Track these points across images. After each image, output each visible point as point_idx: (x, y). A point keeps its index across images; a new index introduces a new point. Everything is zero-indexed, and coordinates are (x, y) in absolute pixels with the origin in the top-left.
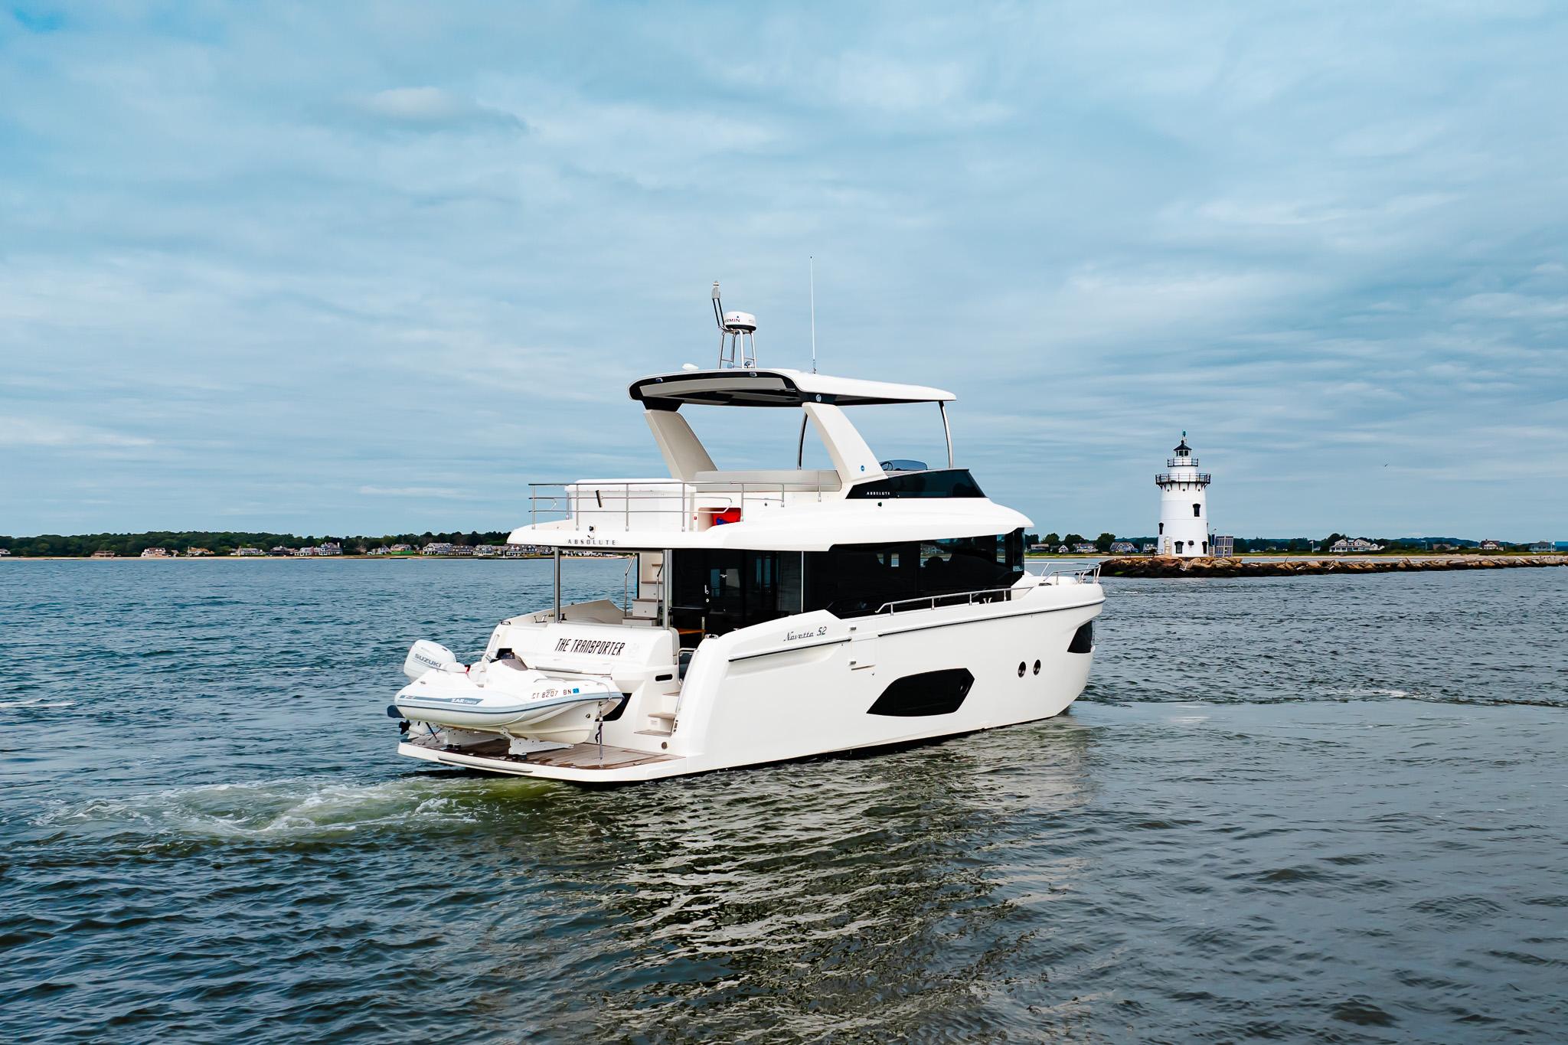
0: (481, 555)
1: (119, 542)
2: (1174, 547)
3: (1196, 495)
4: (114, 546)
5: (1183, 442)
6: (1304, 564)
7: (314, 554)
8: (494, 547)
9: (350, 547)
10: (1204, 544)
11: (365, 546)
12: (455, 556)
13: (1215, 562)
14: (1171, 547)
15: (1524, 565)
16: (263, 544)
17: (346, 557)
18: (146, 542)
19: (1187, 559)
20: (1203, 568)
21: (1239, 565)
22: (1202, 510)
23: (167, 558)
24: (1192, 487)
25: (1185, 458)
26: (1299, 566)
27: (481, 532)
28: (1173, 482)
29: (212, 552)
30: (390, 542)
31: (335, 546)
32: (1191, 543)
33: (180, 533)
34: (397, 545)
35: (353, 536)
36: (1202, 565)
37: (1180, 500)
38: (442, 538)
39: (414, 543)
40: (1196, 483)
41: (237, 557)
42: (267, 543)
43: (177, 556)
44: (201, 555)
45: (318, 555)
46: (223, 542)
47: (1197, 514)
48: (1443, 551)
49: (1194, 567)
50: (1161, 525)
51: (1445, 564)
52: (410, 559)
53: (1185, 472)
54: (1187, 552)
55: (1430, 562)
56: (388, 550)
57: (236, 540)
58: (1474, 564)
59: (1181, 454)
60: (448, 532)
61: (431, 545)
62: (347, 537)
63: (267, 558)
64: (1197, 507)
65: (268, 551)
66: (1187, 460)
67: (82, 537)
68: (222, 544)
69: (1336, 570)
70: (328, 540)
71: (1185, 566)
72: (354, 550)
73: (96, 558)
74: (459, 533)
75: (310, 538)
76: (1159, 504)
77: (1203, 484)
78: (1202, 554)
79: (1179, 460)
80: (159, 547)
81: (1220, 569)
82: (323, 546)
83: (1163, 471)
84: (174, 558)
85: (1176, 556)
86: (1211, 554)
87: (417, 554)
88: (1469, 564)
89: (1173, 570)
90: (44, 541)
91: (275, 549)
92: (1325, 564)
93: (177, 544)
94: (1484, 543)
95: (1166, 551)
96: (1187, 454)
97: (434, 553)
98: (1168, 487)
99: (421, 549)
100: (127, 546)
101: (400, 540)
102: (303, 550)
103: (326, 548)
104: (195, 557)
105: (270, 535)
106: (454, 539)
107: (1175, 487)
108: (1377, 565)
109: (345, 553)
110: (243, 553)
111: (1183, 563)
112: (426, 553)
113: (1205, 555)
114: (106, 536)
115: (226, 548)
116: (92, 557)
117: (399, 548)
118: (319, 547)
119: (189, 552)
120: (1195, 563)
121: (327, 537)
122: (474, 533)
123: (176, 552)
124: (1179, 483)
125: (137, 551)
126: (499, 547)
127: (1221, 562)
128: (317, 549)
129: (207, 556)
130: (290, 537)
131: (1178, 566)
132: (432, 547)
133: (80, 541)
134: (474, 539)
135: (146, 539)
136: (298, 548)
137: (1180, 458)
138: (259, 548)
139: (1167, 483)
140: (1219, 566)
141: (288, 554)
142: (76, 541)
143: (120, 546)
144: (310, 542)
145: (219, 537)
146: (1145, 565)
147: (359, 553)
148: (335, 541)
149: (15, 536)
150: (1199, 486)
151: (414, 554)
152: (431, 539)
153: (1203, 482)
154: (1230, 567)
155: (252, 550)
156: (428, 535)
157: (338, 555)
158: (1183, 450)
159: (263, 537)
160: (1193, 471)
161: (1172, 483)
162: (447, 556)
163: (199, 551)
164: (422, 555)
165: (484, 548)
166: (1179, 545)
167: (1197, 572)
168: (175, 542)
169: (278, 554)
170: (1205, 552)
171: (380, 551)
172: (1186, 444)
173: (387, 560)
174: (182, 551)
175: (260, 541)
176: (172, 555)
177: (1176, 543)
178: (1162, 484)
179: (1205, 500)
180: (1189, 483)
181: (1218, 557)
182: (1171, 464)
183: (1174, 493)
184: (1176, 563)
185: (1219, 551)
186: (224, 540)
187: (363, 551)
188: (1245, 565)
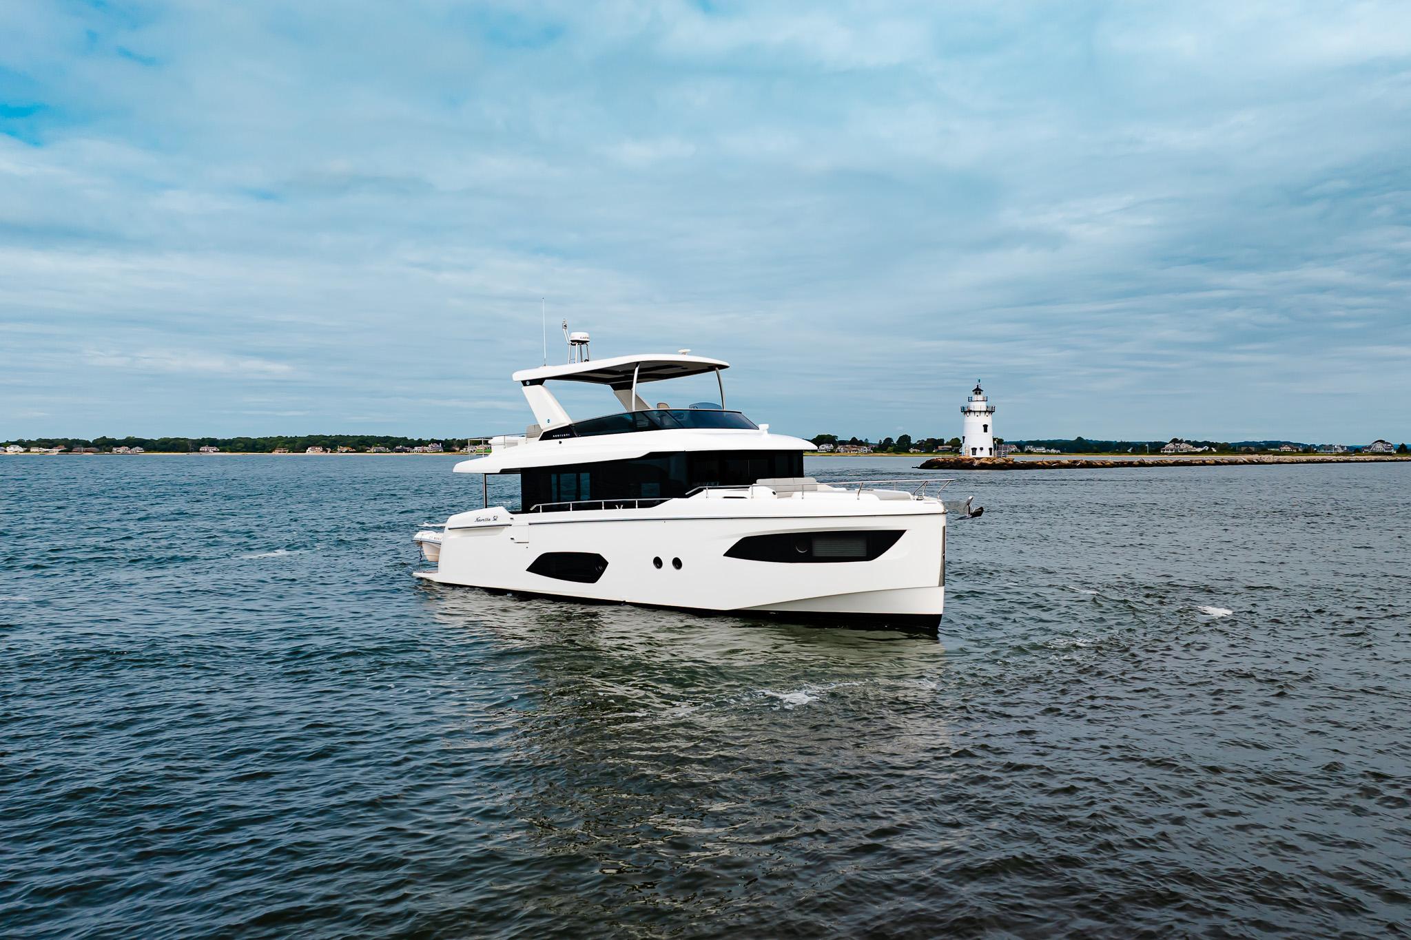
1: (290, 442)
2: (971, 451)
3: (986, 419)
4: (287, 445)
5: (978, 386)
6: (1058, 462)
7: (423, 452)
9: (448, 446)
10: (990, 449)
11: (458, 446)
13: (995, 461)
14: (969, 451)
15: (1245, 463)
16: (388, 444)
17: (445, 453)
18: (309, 443)
19: (978, 458)
20: (987, 464)
21: (1011, 462)
22: (989, 428)
23: (324, 454)
24: (983, 414)
25: (979, 396)
26: (1055, 463)
29: (354, 450)
31: (438, 446)
32: (982, 449)
33: (333, 436)
34: (481, 445)
35: (450, 438)
36: (987, 462)
37: (974, 423)
40: (985, 412)
41: (371, 454)
42: (391, 444)
43: (330, 452)
44: (347, 452)
45: (426, 452)
47: (986, 430)
49: (981, 464)
50: (964, 436)
51: (1171, 462)
53: (979, 405)
54: (979, 454)
57: (370, 442)
59: (976, 393)
62: (447, 439)
63: (392, 454)
64: (985, 427)
65: (392, 449)
66: (980, 397)
67: (265, 439)
68: (361, 444)
69: (1082, 466)
70: (433, 441)
71: (977, 463)
72: (451, 448)
73: (276, 453)
75: (420, 440)
76: (962, 426)
77: (991, 412)
78: (988, 456)
79: (975, 397)
80: (318, 446)
81: (998, 465)
82: (429, 445)
83: (965, 404)
84: (329, 454)
85: (971, 456)
86: (995, 455)
89: (968, 465)
90: (240, 442)
91: (397, 447)
92: (1075, 462)
93: (330, 443)
95: (966, 453)
96: (980, 393)
98: (968, 414)
100: (298, 445)
102: (416, 448)
103: (432, 447)
104: (342, 454)
105: (392, 438)
107: (972, 414)
109: (445, 451)
110: (375, 450)
111: (975, 461)
113: (992, 456)
114: (280, 438)
115: (364, 447)
116: (273, 453)
117: (481, 448)
118: (427, 446)
119: (338, 449)
120: (983, 461)
121: (432, 440)
123: (329, 450)
124: (974, 412)
125: (304, 449)
127: (1001, 460)
128: (426, 448)
129: (350, 452)
130: (405, 438)
131: (972, 463)
133: (264, 442)
135: (308, 440)
136: (412, 447)
138: (386, 447)
140: (997, 463)
141: (406, 452)
142: (261, 441)
143: (291, 445)
144: (421, 443)
145: (357, 439)
146: (953, 462)
147: (454, 451)
148: (438, 442)
149: (219, 438)
150: (987, 414)
153: (990, 411)
154: (1004, 464)
155: (381, 448)
157: (440, 451)
158: (978, 391)
159: (387, 439)
160: (984, 404)
161: (970, 411)
163: (345, 449)
166: (974, 450)
167: (983, 466)
168: (327, 442)
169: (399, 451)
170: (991, 454)
171: (469, 449)
172: (980, 387)
174: (334, 449)
175: (386, 442)
176: (327, 451)
177: (973, 449)
178: (966, 412)
179: (991, 421)
180: (980, 412)
181: (998, 457)
182: (970, 400)
183: (971, 418)
184: (972, 461)
185: (999, 453)
186: (361, 441)
187: (457, 449)
188: (1015, 462)
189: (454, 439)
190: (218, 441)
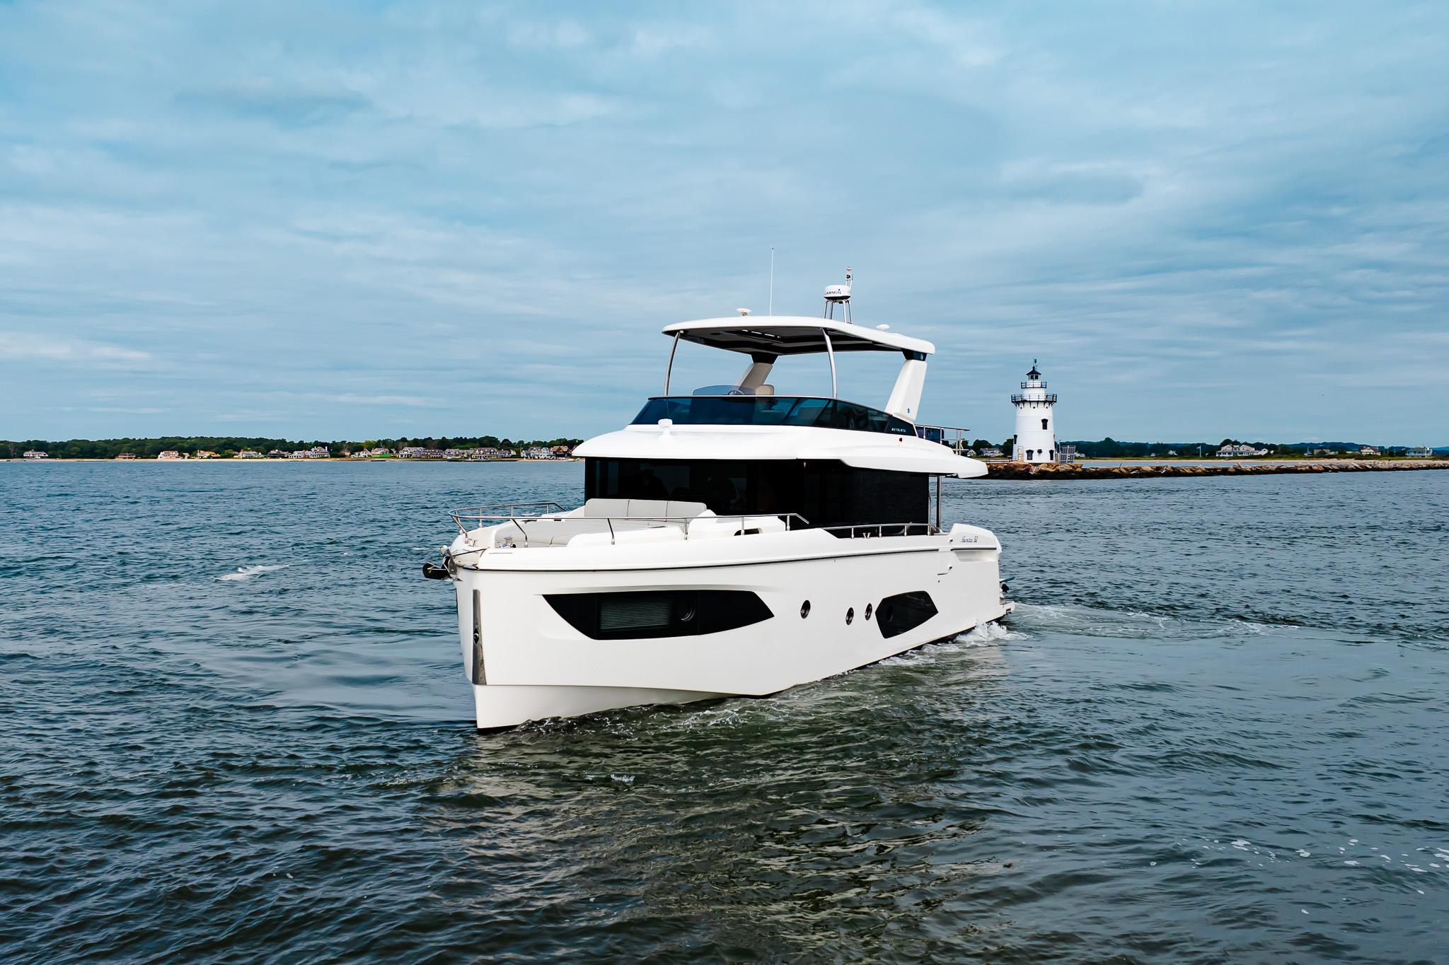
0: (449, 458)
1: (139, 446)
2: (1026, 455)
3: (1045, 412)
4: (134, 449)
5: (1034, 368)
6: (1138, 469)
7: (305, 457)
8: (461, 451)
9: (335, 450)
10: (1051, 452)
11: (349, 450)
12: (427, 459)
13: (1059, 467)
14: (1023, 455)
16: (261, 447)
17: (333, 459)
18: (161, 446)
19: (1036, 465)
20: (1048, 472)
21: (1079, 470)
22: (1049, 424)
23: (180, 460)
24: (1041, 405)
25: (1036, 381)
26: (1134, 470)
27: (450, 437)
28: (1026, 401)
29: (218, 455)
30: (371, 446)
31: (323, 450)
32: (1040, 451)
33: (189, 438)
34: (377, 449)
35: (338, 441)
36: (1048, 469)
37: (1030, 417)
38: (416, 443)
39: (392, 447)
40: (1045, 402)
41: (240, 458)
42: (264, 446)
43: (188, 458)
44: (209, 457)
45: (309, 458)
47: (1045, 427)
48: (1322, 456)
49: (1041, 471)
50: (1016, 436)
52: (388, 461)
53: (1035, 393)
54: (1036, 458)
56: (368, 453)
57: (238, 445)
59: (1032, 378)
60: (421, 437)
61: (406, 449)
62: (334, 442)
63: (265, 460)
64: (1045, 422)
65: (266, 454)
66: (1037, 383)
67: (107, 442)
68: (226, 447)
69: (1168, 474)
70: (317, 444)
71: (1034, 470)
72: (340, 453)
73: (119, 460)
74: (430, 438)
75: (301, 442)
76: (1014, 418)
77: (1051, 402)
78: (1049, 461)
79: (1031, 383)
80: (173, 450)
81: (1063, 473)
82: (313, 450)
83: (1017, 392)
84: (186, 460)
85: (1027, 462)
86: (1057, 460)
87: (395, 457)
89: (1023, 474)
90: (75, 445)
91: (272, 452)
92: (1158, 468)
93: (187, 447)
95: (1019, 458)
96: (1037, 378)
97: (409, 456)
98: (1021, 405)
99: (398, 452)
100: (146, 449)
101: (378, 445)
102: (296, 453)
103: (316, 451)
104: (203, 457)
105: (267, 440)
106: (426, 443)
107: (1027, 405)
108: (1209, 469)
110: (244, 456)
111: (1032, 467)
112: (402, 456)
113: (1053, 461)
114: (126, 441)
115: (230, 451)
116: (116, 459)
117: (378, 451)
118: (310, 450)
119: (198, 454)
120: (1042, 468)
121: (316, 442)
122: (444, 438)
123: (187, 455)
124: (1030, 402)
125: (155, 454)
126: (465, 451)
127: (1065, 467)
128: (308, 453)
129: (214, 458)
130: (283, 441)
131: (1028, 470)
132: (407, 450)
133: (105, 445)
134: (444, 444)
135: (161, 443)
136: (292, 452)
137: (1032, 381)
138: (258, 451)
139: (1020, 402)
140: (1061, 470)
141: (283, 457)
142: (102, 444)
143: (139, 449)
144: (302, 446)
145: (224, 441)
146: (1000, 469)
147: (344, 456)
148: (323, 445)
150: (1047, 405)
151: (391, 457)
152: (406, 444)
153: (1050, 401)
154: (1071, 471)
155: (252, 453)
156: (404, 440)
157: (326, 457)
158: (1034, 374)
159: (261, 441)
160: (1042, 391)
161: (1024, 402)
162: (420, 459)
163: (207, 454)
164: (398, 458)
165: (453, 451)
166: (1030, 453)
167: (1043, 475)
168: (186, 445)
169: (274, 456)
170: (1052, 459)
171: (362, 454)
172: (1038, 370)
173: (368, 461)
174: (192, 454)
175: (259, 445)
177: (1028, 452)
178: (1017, 403)
179: (1052, 415)
180: (1038, 402)
181: (1062, 463)
182: (1024, 387)
183: (1026, 410)
184: (1027, 466)
185: (1063, 458)
186: (228, 444)
187: (348, 454)
188: (1084, 470)
189: (344, 442)
190: (48, 444)
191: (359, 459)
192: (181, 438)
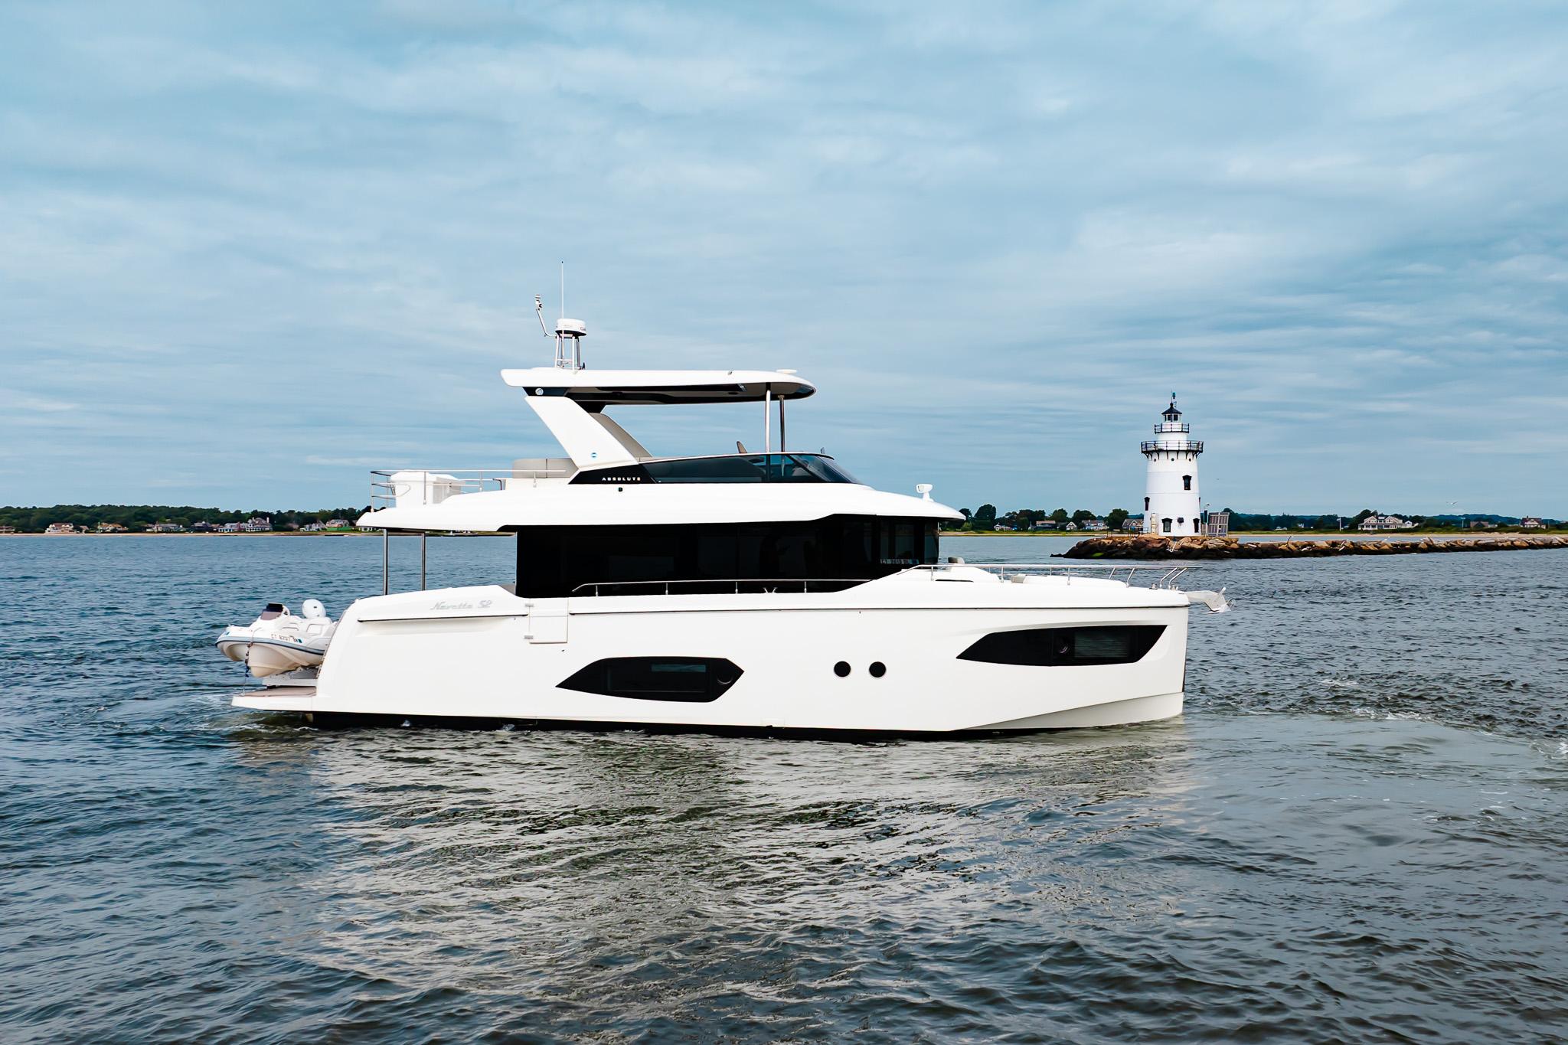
1: (22, 516)
2: (1161, 525)
3: (1187, 465)
4: (15, 521)
5: (1172, 404)
6: (1310, 544)
7: (241, 531)
9: (281, 522)
10: (1196, 521)
11: (298, 522)
13: (1207, 543)
14: (1157, 525)
16: (185, 519)
17: (275, 533)
18: (52, 517)
19: (1175, 539)
20: (1193, 549)
21: (1234, 546)
22: (1192, 482)
23: (74, 534)
24: (1182, 456)
25: (1174, 423)
26: (1304, 546)
28: (1161, 450)
29: (126, 529)
30: (326, 517)
31: (263, 522)
32: (1181, 521)
33: (93, 507)
34: (333, 521)
35: (284, 510)
36: (1192, 545)
37: (1167, 472)
39: (352, 518)
40: (1187, 452)
41: (155, 533)
42: (190, 519)
43: (86, 532)
44: (113, 531)
45: (244, 531)
46: (139, 517)
47: (1187, 487)
48: (1480, 529)
49: (1183, 548)
50: (1147, 500)
51: (1472, 544)
52: (347, 535)
53: (1174, 440)
54: (1176, 530)
55: (1456, 542)
56: (323, 525)
57: (154, 515)
58: (1505, 544)
59: (1169, 418)
62: (279, 511)
63: (188, 535)
64: (1187, 479)
65: (190, 528)
66: (1176, 426)
68: (136, 519)
69: (1348, 551)
70: (255, 514)
71: (1173, 547)
72: (285, 527)
75: (238, 512)
76: (1143, 478)
77: (1194, 453)
78: (1192, 533)
79: (1167, 425)
80: (66, 522)
81: (1213, 550)
82: (250, 521)
83: (1149, 436)
84: (83, 534)
85: (1163, 535)
86: (1203, 533)
87: (355, 531)
88: (1500, 544)
89: (1157, 552)
91: (197, 525)
92: (1334, 544)
93: (86, 518)
94: (1525, 520)
95: (1153, 530)
96: (1176, 419)
98: (1155, 456)
100: (29, 521)
101: (336, 515)
102: (228, 526)
103: (253, 523)
104: (105, 536)
105: (194, 509)
107: (1163, 456)
108: (1396, 545)
109: (275, 529)
110: (160, 529)
111: (1171, 543)
113: (1200, 535)
115: (142, 524)
117: (335, 524)
118: (247, 522)
119: (99, 527)
120: (1185, 543)
121: (255, 512)
123: (85, 528)
124: (1167, 451)
125: (41, 527)
127: (1214, 542)
128: (243, 525)
129: (120, 532)
130: (216, 511)
131: (1165, 546)
135: (51, 513)
136: (223, 524)
137: (1169, 423)
138: (179, 523)
139: (1153, 451)
140: (1211, 546)
141: (211, 530)
143: (23, 521)
144: (238, 517)
145: (132, 512)
146: (1127, 545)
147: (291, 530)
148: (264, 515)
150: (1190, 456)
151: (351, 531)
153: (1194, 451)
154: (1224, 548)
155: (172, 526)
157: (267, 531)
158: (1172, 414)
159: (182, 511)
160: (1183, 437)
161: (1159, 451)
163: (111, 527)
164: (359, 531)
166: (1167, 522)
167: (1186, 553)
168: (85, 516)
169: (200, 530)
170: (1196, 530)
171: (314, 527)
172: (1177, 408)
173: (322, 536)
174: (92, 526)
175: (182, 516)
176: (81, 532)
177: (1164, 521)
178: (1149, 454)
179: (1196, 471)
180: (1178, 452)
181: (1212, 536)
182: (1159, 431)
183: (1162, 463)
184: (1162, 542)
185: (1212, 529)
186: (140, 515)
187: (296, 526)
188: (1241, 546)
189: (291, 512)
191: (311, 534)
192: (81, 507)
